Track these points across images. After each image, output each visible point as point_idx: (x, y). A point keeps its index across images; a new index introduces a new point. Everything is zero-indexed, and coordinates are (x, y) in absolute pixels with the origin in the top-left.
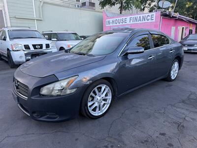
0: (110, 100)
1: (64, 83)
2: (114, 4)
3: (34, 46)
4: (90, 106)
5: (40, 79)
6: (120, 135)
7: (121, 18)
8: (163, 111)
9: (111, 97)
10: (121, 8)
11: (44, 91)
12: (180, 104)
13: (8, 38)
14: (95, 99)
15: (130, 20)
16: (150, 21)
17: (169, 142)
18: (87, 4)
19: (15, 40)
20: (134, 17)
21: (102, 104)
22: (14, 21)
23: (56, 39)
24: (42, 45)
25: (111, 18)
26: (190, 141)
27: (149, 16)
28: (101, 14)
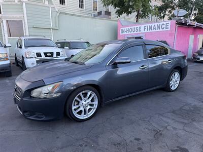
0: (97, 105)
1: (50, 88)
2: (130, 13)
3: (46, 54)
4: (75, 110)
5: (31, 83)
6: (97, 137)
7: (136, 27)
8: (148, 119)
9: (97, 103)
10: (137, 16)
11: (35, 93)
12: (169, 114)
13: (23, 47)
14: (80, 104)
15: (145, 28)
16: (165, 29)
17: (140, 146)
18: (103, 13)
19: (29, 48)
20: (149, 25)
21: (88, 108)
22: (32, 30)
23: (68, 48)
24: (53, 53)
25: (125, 26)
26: (160, 147)
27: (164, 24)
28: (116, 22)
